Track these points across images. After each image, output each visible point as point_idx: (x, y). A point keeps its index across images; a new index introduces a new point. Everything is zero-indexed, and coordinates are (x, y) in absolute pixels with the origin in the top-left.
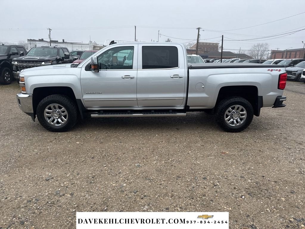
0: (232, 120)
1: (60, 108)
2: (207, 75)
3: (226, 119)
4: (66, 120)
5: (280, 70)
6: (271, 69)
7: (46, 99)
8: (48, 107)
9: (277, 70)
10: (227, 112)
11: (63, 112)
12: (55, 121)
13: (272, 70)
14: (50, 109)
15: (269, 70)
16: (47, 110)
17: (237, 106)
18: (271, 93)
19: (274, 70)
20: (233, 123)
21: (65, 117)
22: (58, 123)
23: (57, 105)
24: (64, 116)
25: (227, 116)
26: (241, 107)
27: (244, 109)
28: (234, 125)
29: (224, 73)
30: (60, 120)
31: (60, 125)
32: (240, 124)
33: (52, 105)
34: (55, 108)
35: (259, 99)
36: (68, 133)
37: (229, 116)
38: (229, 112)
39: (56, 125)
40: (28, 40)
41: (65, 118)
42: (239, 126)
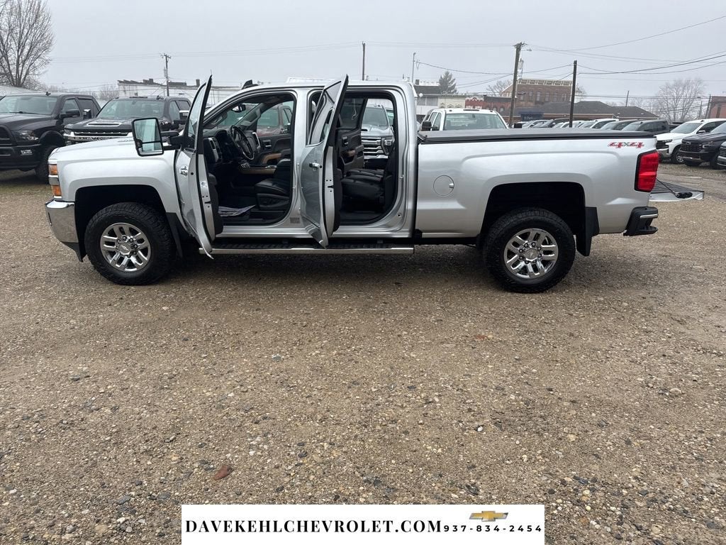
0: (522, 264)
1: (133, 232)
2: (461, 158)
3: (508, 262)
4: (146, 259)
5: (640, 145)
6: (617, 141)
7: (103, 213)
8: (108, 229)
9: (632, 144)
10: (510, 246)
11: (141, 241)
12: (124, 262)
13: (620, 145)
14: (112, 233)
15: (612, 145)
16: (106, 236)
17: (533, 232)
18: (619, 201)
19: (626, 144)
20: (524, 270)
21: (145, 251)
22: (130, 265)
23: (126, 226)
24: (142, 251)
25: (511, 254)
26: (544, 234)
27: (552, 238)
28: (527, 277)
29: (506, 152)
30: (133, 259)
31: (135, 269)
32: (542, 274)
33: (115, 227)
34: (123, 233)
35: (588, 214)
36: (152, 287)
37: (516, 256)
38: (516, 244)
39: (126, 270)
40: (120, 82)
41: (146, 255)
42: (538, 277)
